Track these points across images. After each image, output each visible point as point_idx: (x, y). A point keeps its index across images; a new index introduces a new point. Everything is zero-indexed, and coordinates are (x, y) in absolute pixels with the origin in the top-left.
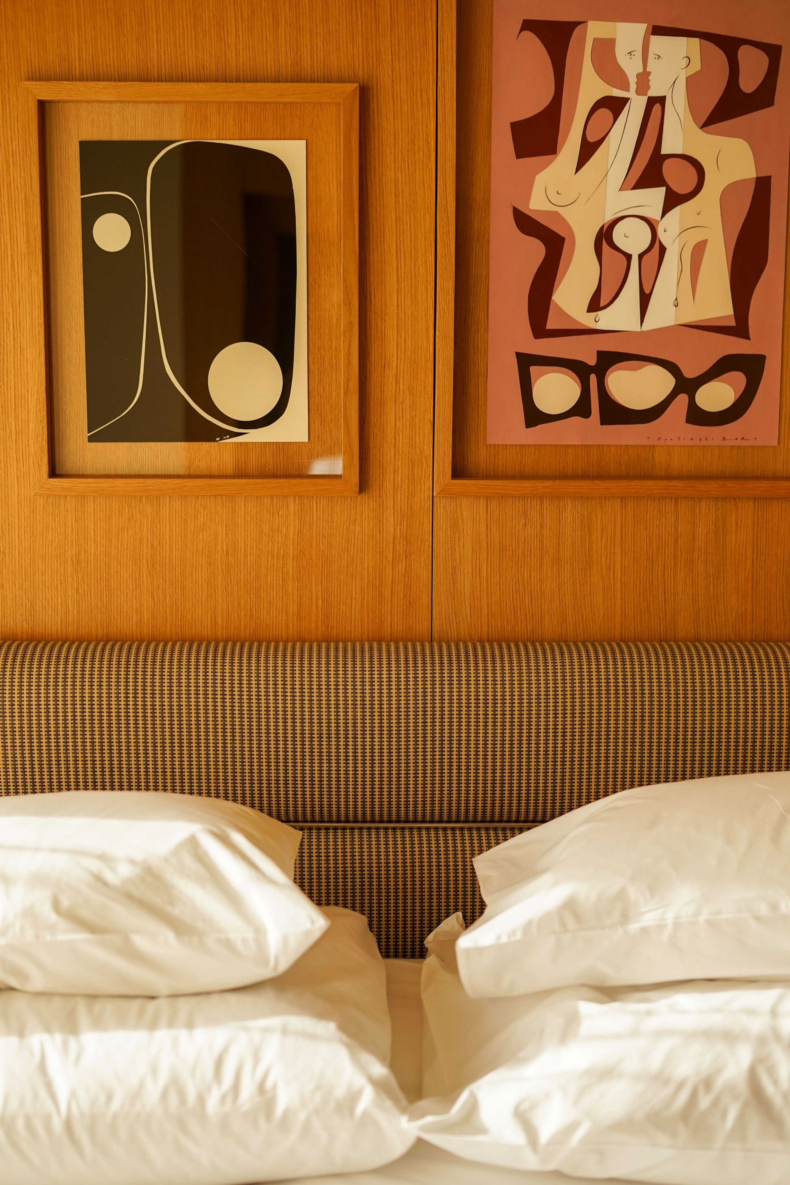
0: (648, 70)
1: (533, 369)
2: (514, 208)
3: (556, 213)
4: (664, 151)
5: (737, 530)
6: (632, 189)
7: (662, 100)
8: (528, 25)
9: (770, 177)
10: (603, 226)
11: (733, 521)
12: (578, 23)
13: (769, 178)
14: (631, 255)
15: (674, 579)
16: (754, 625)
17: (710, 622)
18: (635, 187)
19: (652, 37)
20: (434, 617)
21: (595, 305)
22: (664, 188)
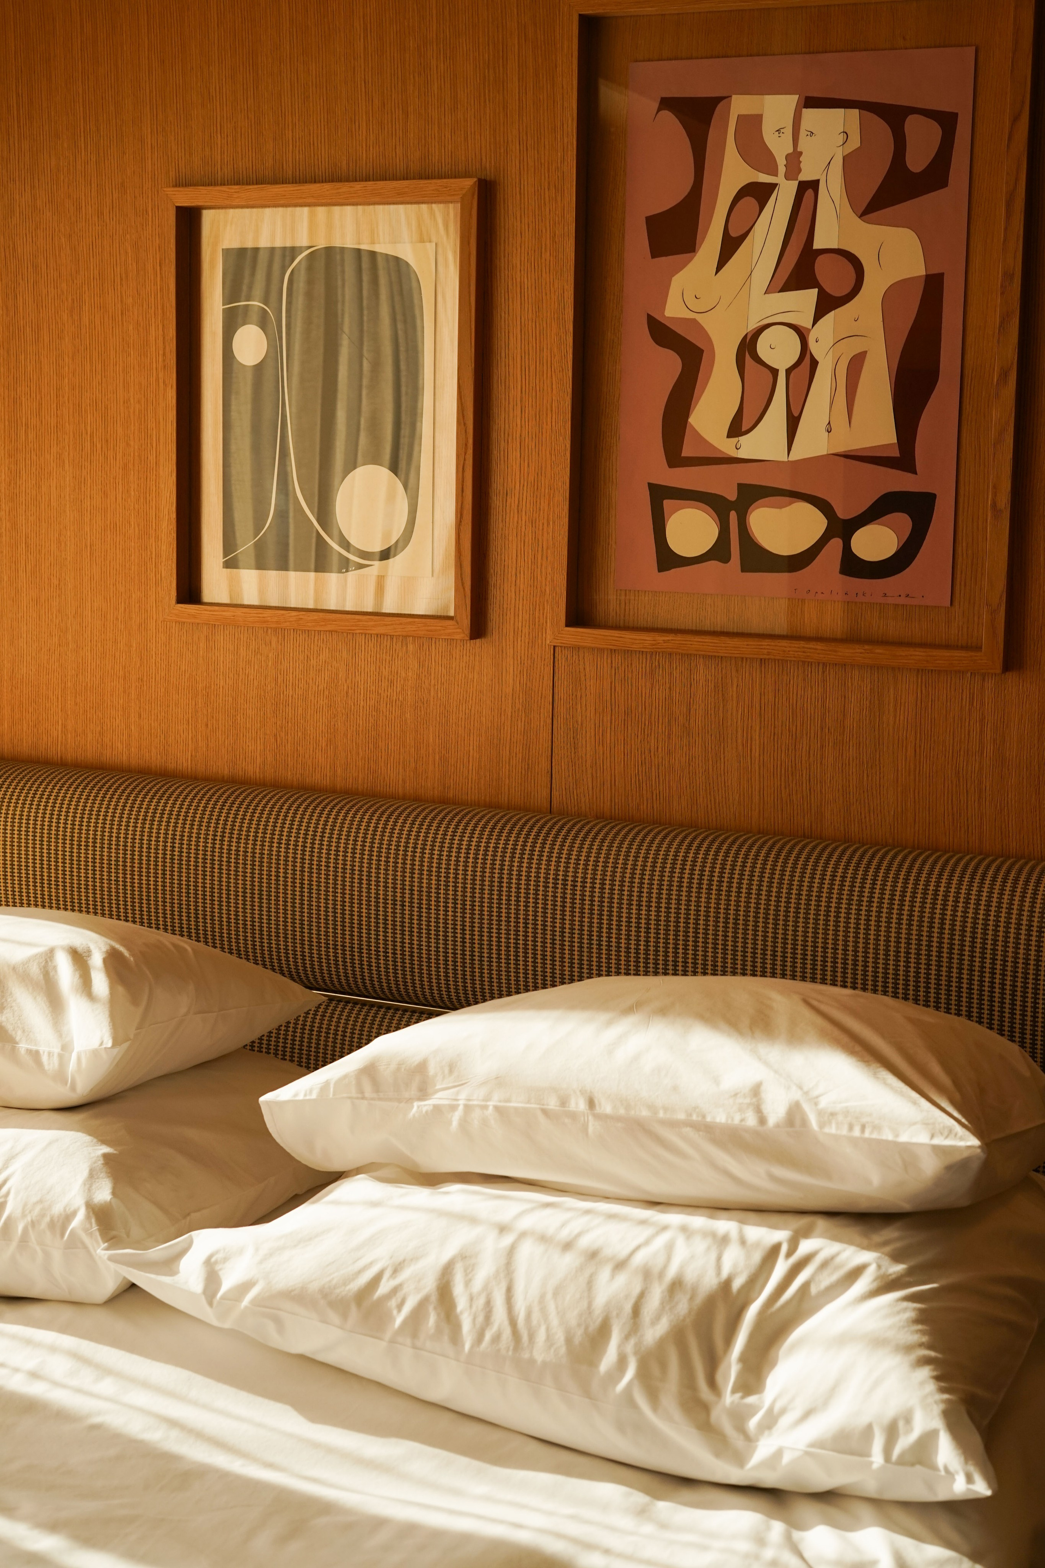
0: (799, 150)
1: (667, 503)
2: (649, 315)
3: (694, 321)
4: (818, 245)
5: (895, 710)
6: (780, 291)
7: (814, 185)
8: (667, 103)
9: (943, 274)
10: (746, 335)
11: (892, 696)
12: (720, 99)
13: (941, 276)
14: (778, 370)
15: (821, 763)
16: (917, 828)
17: (863, 820)
18: (782, 290)
19: (804, 110)
20: (554, 786)
21: (736, 429)
22: (816, 290)
